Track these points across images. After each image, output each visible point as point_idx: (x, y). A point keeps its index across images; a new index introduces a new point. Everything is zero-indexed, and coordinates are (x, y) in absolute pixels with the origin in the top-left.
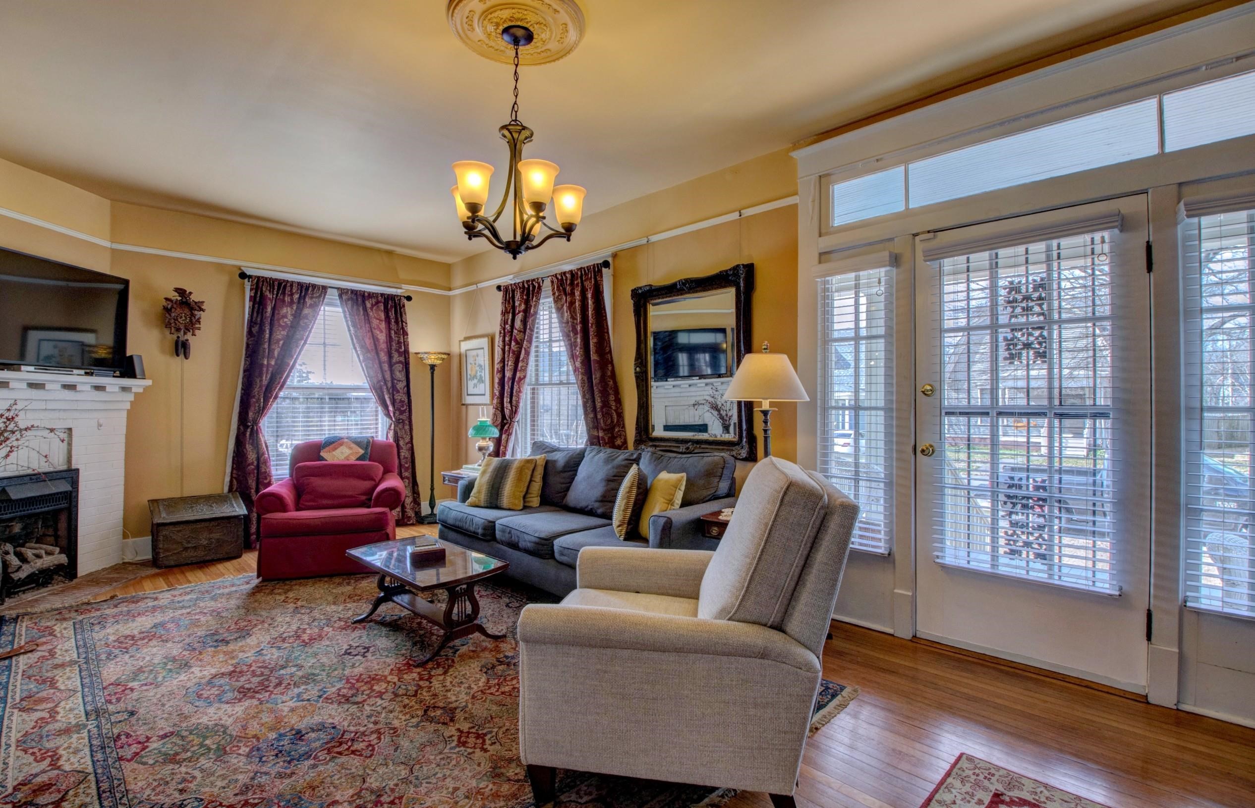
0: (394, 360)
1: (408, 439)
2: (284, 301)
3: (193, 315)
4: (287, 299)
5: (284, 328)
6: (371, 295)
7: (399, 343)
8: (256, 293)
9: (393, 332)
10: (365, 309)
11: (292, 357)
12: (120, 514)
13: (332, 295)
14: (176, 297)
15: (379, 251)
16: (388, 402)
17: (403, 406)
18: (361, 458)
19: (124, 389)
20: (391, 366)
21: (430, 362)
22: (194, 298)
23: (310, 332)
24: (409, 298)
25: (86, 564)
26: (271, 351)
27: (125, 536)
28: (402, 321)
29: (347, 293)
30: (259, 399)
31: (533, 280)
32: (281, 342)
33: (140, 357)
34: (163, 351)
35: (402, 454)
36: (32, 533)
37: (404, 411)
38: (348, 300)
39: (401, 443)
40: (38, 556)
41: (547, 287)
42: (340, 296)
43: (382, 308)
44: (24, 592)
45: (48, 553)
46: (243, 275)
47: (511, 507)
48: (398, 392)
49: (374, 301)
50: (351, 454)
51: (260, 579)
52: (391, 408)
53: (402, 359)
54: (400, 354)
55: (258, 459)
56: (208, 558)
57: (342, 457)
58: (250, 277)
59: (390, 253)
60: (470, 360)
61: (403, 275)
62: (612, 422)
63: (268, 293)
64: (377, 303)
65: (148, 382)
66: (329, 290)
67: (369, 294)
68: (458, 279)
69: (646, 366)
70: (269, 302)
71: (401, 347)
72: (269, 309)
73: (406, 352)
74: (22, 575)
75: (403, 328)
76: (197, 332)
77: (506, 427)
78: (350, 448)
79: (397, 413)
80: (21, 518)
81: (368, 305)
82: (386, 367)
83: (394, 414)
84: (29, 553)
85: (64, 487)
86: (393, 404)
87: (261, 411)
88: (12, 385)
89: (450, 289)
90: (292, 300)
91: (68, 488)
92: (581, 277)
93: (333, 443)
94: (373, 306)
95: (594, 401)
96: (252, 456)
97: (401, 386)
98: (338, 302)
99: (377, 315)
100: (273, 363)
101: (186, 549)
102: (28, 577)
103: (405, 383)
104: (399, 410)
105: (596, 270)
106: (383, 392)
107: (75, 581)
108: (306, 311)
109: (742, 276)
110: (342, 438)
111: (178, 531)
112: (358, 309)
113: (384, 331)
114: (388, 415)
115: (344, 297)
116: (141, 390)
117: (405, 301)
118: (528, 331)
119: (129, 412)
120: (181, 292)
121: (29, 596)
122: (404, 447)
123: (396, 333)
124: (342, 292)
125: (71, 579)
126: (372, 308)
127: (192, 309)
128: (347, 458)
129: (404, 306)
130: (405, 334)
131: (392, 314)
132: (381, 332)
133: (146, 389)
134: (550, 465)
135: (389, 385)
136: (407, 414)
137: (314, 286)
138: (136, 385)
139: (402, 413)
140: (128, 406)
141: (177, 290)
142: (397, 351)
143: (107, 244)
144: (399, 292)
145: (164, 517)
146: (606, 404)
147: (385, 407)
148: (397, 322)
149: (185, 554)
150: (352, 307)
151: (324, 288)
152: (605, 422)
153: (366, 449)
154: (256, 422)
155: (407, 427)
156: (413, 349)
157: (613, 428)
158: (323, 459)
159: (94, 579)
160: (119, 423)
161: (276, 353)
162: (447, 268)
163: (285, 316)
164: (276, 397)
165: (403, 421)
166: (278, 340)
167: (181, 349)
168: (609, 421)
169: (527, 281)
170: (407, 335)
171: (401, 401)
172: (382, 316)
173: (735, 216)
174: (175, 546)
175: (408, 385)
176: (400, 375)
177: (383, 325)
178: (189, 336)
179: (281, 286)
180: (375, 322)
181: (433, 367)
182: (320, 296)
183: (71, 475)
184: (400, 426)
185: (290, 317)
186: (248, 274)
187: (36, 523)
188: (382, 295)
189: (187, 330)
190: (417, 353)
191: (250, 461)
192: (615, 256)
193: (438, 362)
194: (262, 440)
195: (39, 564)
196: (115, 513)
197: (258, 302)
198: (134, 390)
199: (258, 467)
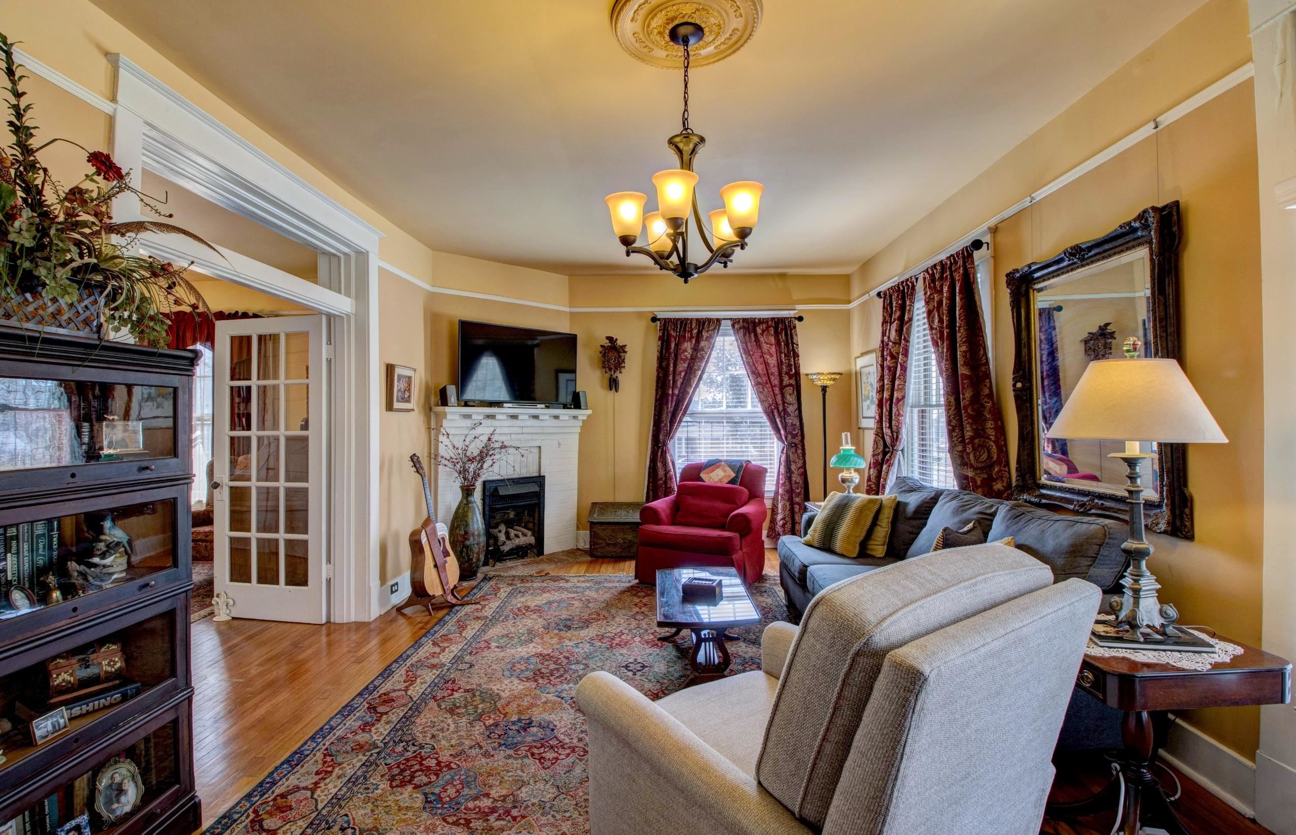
0: (784, 383)
1: (800, 464)
2: (684, 337)
3: (620, 357)
4: (687, 335)
5: (684, 361)
6: (761, 321)
7: (790, 365)
8: (663, 334)
9: (783, 355)
10: (756, 335)
11: (691, 386)
12: (573, 512)
13: (726, 326)
14: (606, 343)
15: (772, 276)
16: (780, 426)
17: (794, 430)
18: (732, 481)
19: (575, 417)
20: (782, 388)
21: (819, 383)
22: (620, 343)
23: (707, 362)
24: (800, 319)
25: (550, 546)
26: (675, 381)
27: (578, 528)
28: (793, 343)
29: (739, 322)
30: (666, 424)
31: (907, 280)
32: (683, 374)
33: (585, 392)
34: (602, 387)
35: (794, 479)
36: (522, 519)
37: (796, 435)
38: (740, 328)
39: (793, 467)
40: (517, 536)
41: (920, 286)
42: (733, 326)
43: (772, 332)
44: (510, 559)
45: (525, 535)
46: (654, 319)
47: (845, 553)
48: (789, 415)
49: (764, 326)
50: (725, 477)
51: (637, 581)
52: (782, 432)
53: (793, 382)
54: (790, 377)
55: (666, 475)
56: (623, 554)
57: (716, 479)
58: (659, 320)
59: (783, 276)
60: (864, 379)
61: (796, 296)
62: (990, 457)
63: (672, 332)
64: (768, 327)
65: (589, 412)
66: (723, 322)
67: (760, 319)
68: (856, 290)
69: (1030, 380)
70: (673, 339)
71: (791, 370)
72: (673, 346)
73: (797, 375)
74: (506, 548)
75: (794, 350)
76: (623, 370)
77: (887, 457)
78: (725, 471)
79: (789, 437)
80: (514, 508)
81: (759, 331)
82: (777, 390)
83: (786, 438)
84: (512, 533)
85: (535, 488)
86: (785, 429)
87: (669, 434)
88: (498, 417)
89: (849, 302)
90: (691, 334)
91: (537, 489)
92: (950, 268)
93: (713, 464)
94: (763, 331)
95: (962, 430)
96: (661, 473)
97: (791, 409)
98: (732, 332)
99: (768, 341)
100: (676, 392)
101: (608, 545)
102: (512, 550)
103: (796, 406)
104: (791, 433)
105: (967, 255)
106: (774, 416)
107: (541, 557)
108: (703, 344)
109: (1154, 226)
110: (720, 461)
111: (604, 530)
112: (750, 336)
113: (775, 355)
114: (780, 438)
115: (737, 326)
116: (585, 418)
117: (797, 322)
118: (903, 342)
119: (580, 434)
120: (610, 339)
121: (510, 564)
122: (796, 472)
123: (786, 356)
124: (735, 322)
125: (538, 556)
126: (762, 334)
127: (619, 352)
128: (720, 480)
129: (795, 327)
130: (796, 355)
131: (783, 337)
132: (771, 356)
133: (589, 416)
134: (901, 509)
135: (781, 408)
136: (799, 438)
137: (710, 320)
138: (582, 414)
139: (794, 436)
140: (579, 431)
141: (608, 338)
142: (787, 373)
143: (567, 309)
144: (792, 314)
145: (596, 518)
146: (979, 433)
147: (777, 430)
148: (787, 345)
149: (607, 548)
150: (745, 335)
151: (718, 321)
152: (977, 459)
153: (737, 473)
154: (665, 444)
155: (800, 451)
156: (803, 370)
157: (991, 466)
158: (702, 480)
159: (554, 559)
160: (573, 442)
161: (679, 384)
162: (846, 280)
163: (685, 351)
164: (680, 421)
165: (796, 445)
166: (681, 372)
167: (613, 384)
168: (985, 456)
169: (902, 282)
170: (798, 356)
171: (792, 425)
172: (773, 340)
173: (1148, 130)
174: (601, 541)
175: (799, 409)
176: (790, 399)
177: (773, 350)
178: (618, 374)
179: (683, 323)
180: (765, 347)
181: (824, 389)
182: (715, 329)
183: (539, 480)
184: (793, 450)
185: (690, 351)
186: (658, 317)
187: (524, 512)
188: (772, 319)
189: (616, 368)
190: (807, 375)
191: (660, 477)
192: (994, 230)
193: (829, 383)
194: (669, 458)
195: (517, 542)
196: (571, 512)
197: (665, 340)
198: (580, 418)
199: (665, 482)
